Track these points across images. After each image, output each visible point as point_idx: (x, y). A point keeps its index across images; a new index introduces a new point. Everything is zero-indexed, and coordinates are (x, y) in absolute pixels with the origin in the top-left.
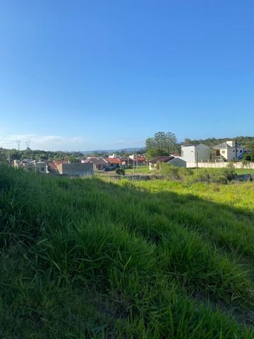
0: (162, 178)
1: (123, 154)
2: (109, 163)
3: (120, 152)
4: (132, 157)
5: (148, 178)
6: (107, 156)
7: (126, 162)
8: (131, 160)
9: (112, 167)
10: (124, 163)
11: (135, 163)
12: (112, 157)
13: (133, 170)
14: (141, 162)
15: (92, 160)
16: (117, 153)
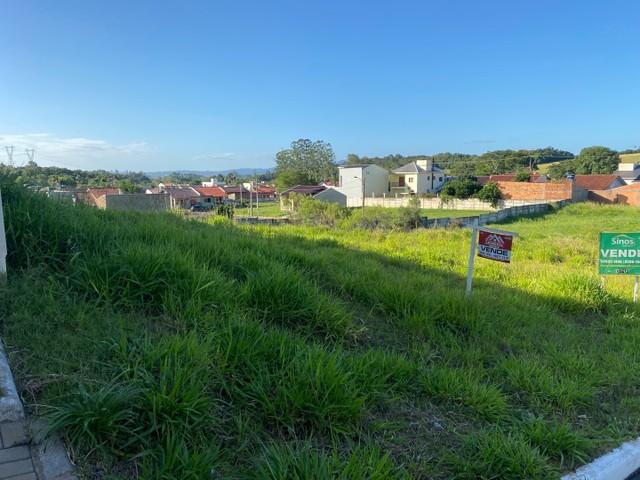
0: (298, 222)
1: (231, 179)
2: (202, 195)
3: (225, 175)
4: (248, 186)
5: (274, 222)
6: (199, 183)
7: (237, 194)
8: (246, 193)
9: (207, 204)
10: (232, 197)
11: (254, 197)
12: (210, 184)
13: (249, 210)
14: (265, 196)
15: (168, 188)
16: (220, 178)
